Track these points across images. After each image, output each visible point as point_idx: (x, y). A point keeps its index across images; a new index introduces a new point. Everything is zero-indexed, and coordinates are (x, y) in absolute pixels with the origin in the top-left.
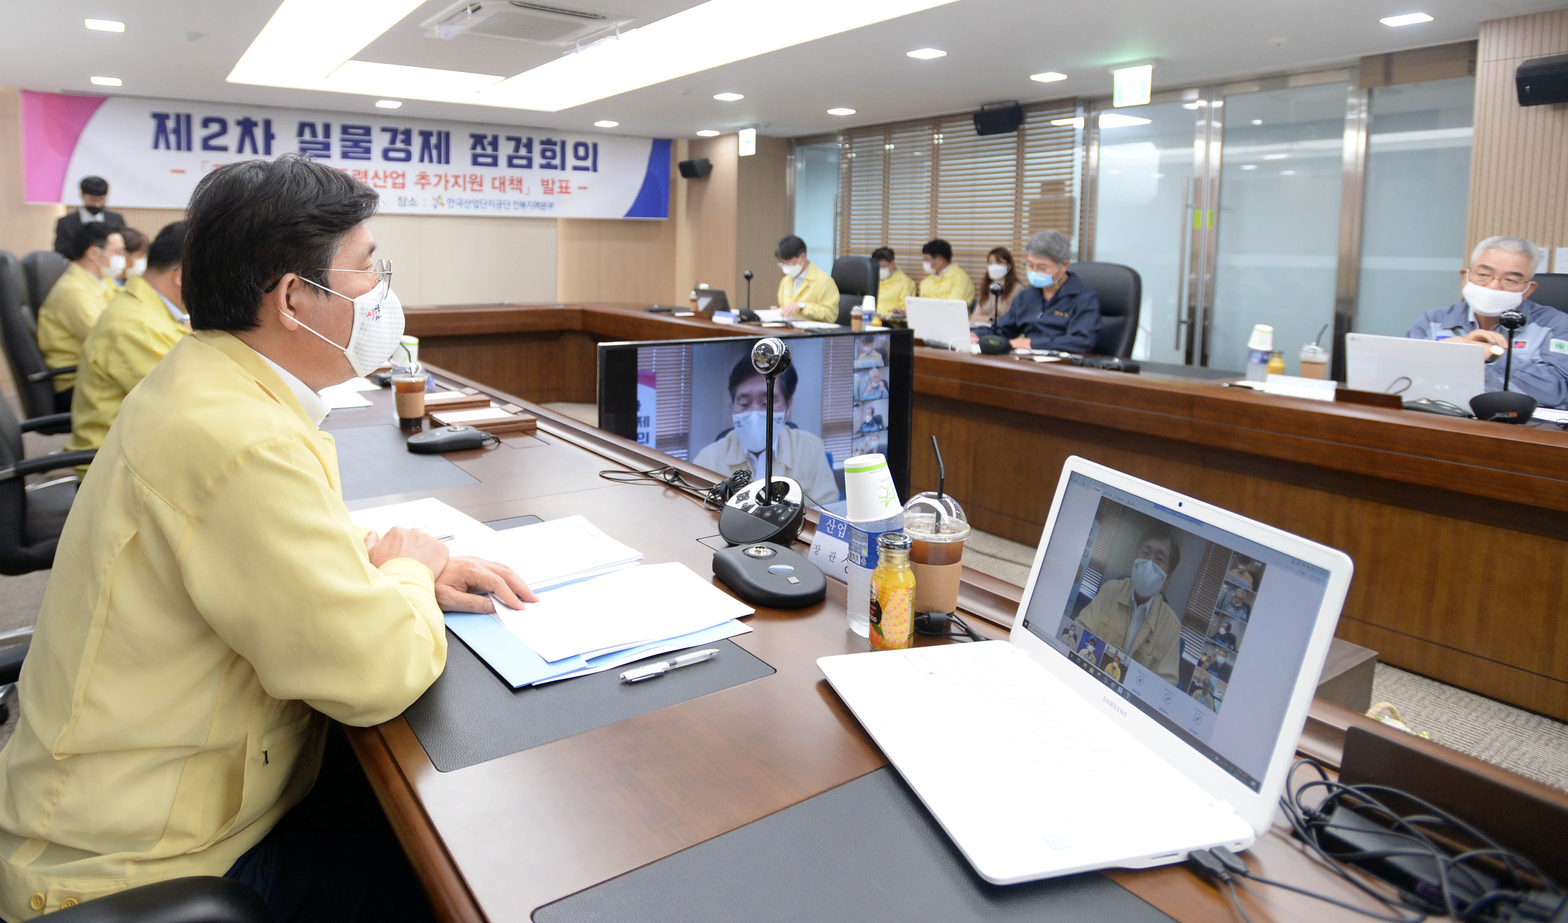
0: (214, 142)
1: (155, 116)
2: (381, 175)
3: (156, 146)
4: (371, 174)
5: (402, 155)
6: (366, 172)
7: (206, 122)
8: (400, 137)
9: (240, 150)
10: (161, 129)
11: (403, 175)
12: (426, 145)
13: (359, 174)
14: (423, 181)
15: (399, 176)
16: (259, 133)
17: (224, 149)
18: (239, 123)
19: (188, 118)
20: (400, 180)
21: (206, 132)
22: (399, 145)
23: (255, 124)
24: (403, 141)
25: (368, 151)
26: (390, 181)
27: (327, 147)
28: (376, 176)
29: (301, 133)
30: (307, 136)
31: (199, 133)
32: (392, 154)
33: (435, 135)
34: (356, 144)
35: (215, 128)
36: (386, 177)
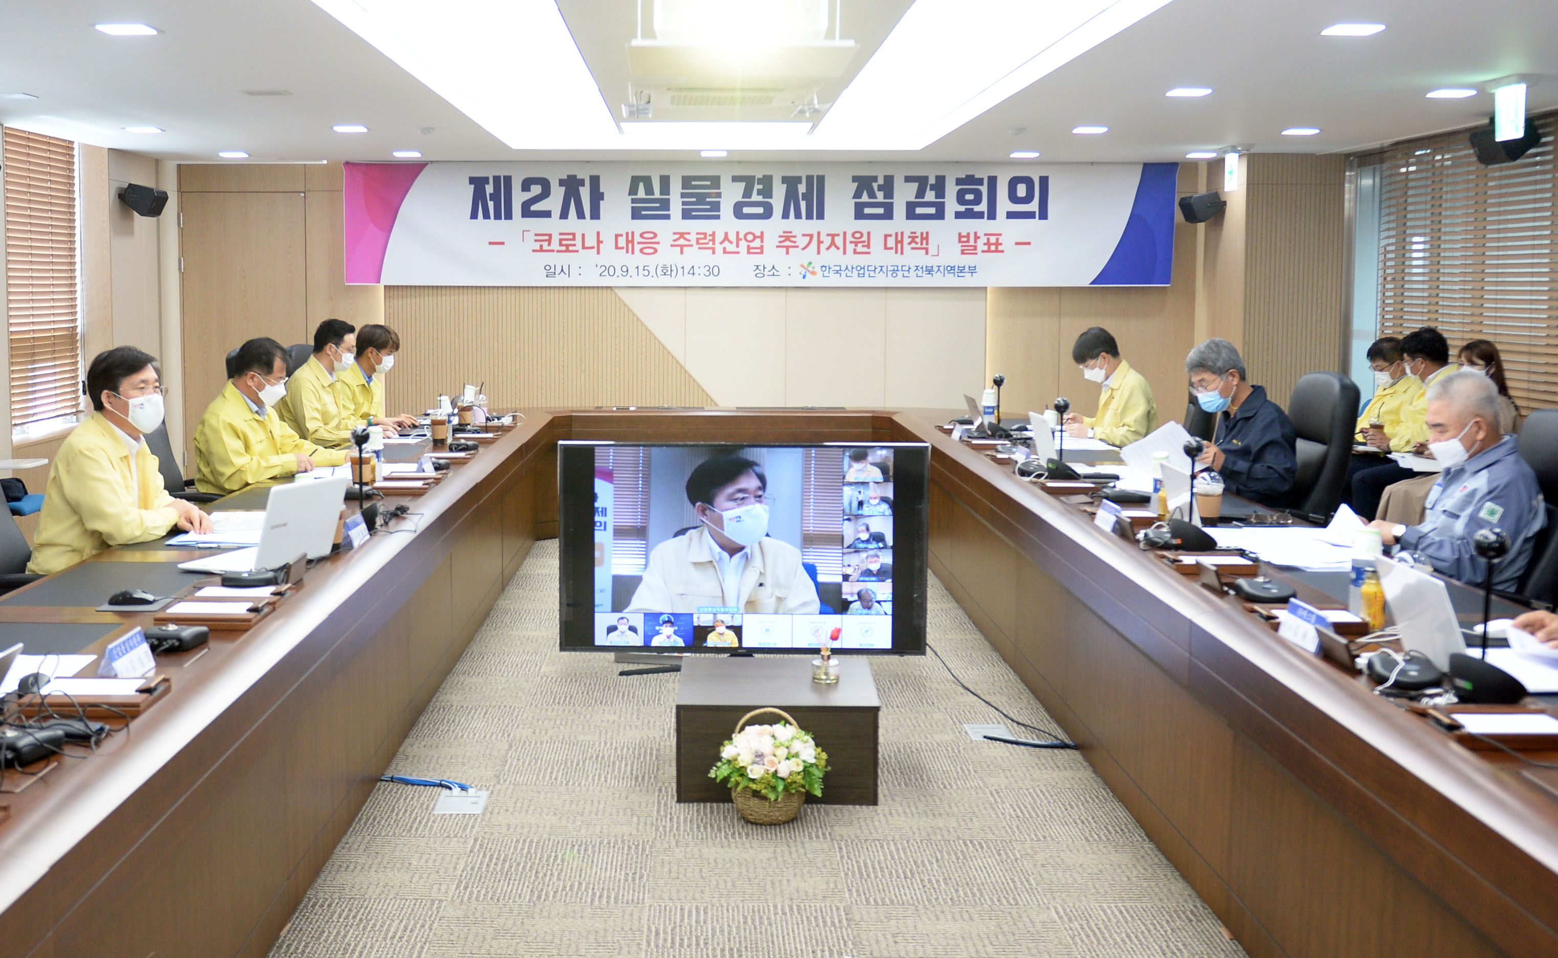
0: (534, 208)
1: (472, 180)
2: (733, 237)
3: (474, 216)
4: (719, 237)
5: (760, 210)
6: (713, 234)
7: (526, 185)
8: (757, 187)
9: (564, 215)
10: (479, 197)
11: (761, 237)
12: (791, 196)
13: (705, 238)
14: (787, 243)
15: (755, 237)
16: (585, 193)
17: (547, 214)
18: (562, 183)
19: (508, 180)
20: (757, 243)
21: (527, 196)
22: (755, 197)
23: (582, 183)
24: (759, 192)
25: (716, 207)
26: (743, 245)
27: (665, 204)
28: (726, 238)
29: (633, 190)
30: (641, 194)
31: (519, 198)
32: (746, 210)
33: (804, 181)
34: (701, 199)
35: (536, 190)
36: (738, 239)
